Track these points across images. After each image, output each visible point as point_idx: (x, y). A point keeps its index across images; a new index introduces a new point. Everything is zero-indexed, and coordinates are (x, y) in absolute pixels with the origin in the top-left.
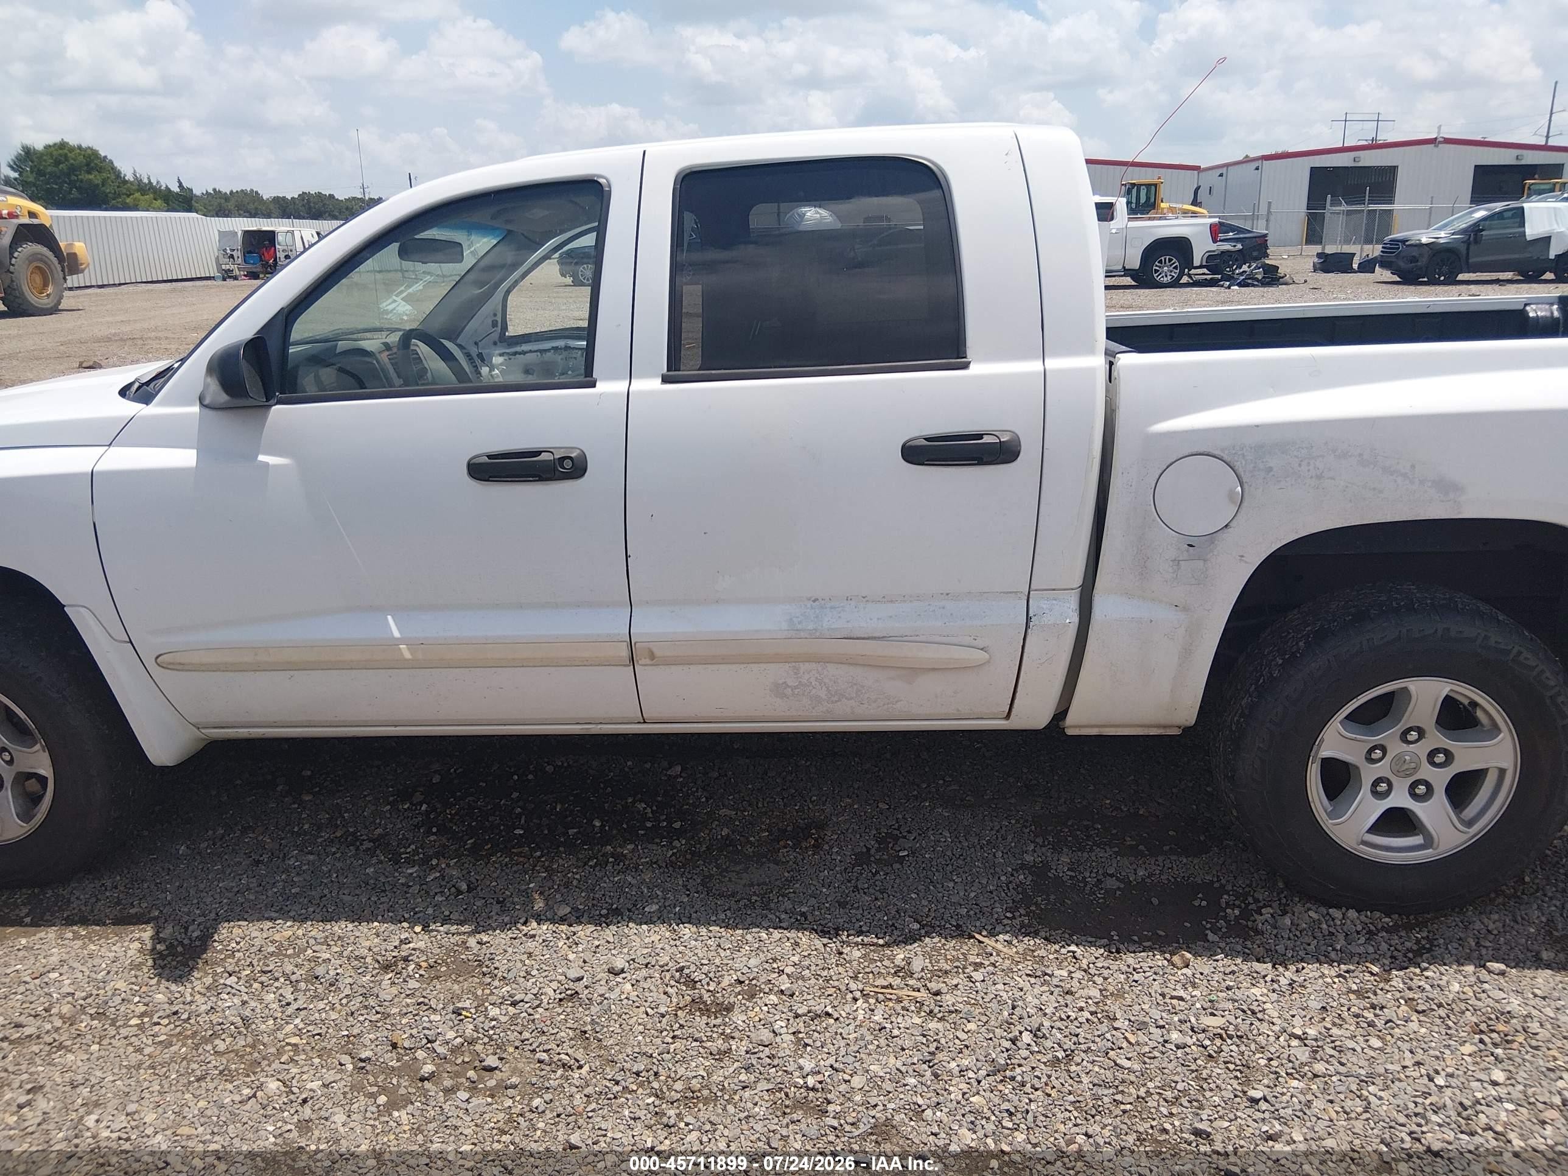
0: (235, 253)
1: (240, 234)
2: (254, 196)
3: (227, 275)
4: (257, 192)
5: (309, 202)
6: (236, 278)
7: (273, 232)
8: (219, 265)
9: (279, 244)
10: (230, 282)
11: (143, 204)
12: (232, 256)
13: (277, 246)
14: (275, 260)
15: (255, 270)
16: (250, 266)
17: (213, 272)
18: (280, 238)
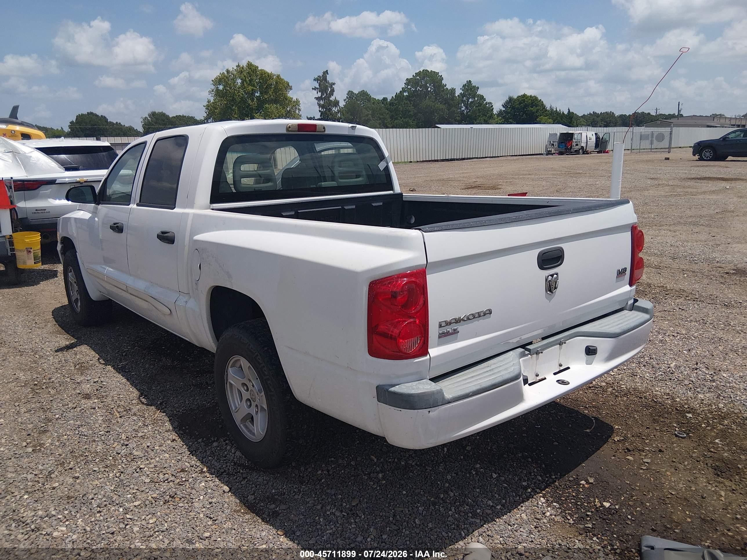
0: (555, 144)
1: (558, 134)
2: (610, 115)
3: (549, 153)
4: (613, 113)
5: (637, 117)
6: (552, 154)
7: (573, 133)
8: (546, 148)
9: (574, 139)
10: (550, 156)
11: (543, 121)
12: (553, 145)
13: (573, 140)
14: (571, 146)
15: (561, 151)
16: (560, 149)
17: (543, 151)
18: (575, 136)
